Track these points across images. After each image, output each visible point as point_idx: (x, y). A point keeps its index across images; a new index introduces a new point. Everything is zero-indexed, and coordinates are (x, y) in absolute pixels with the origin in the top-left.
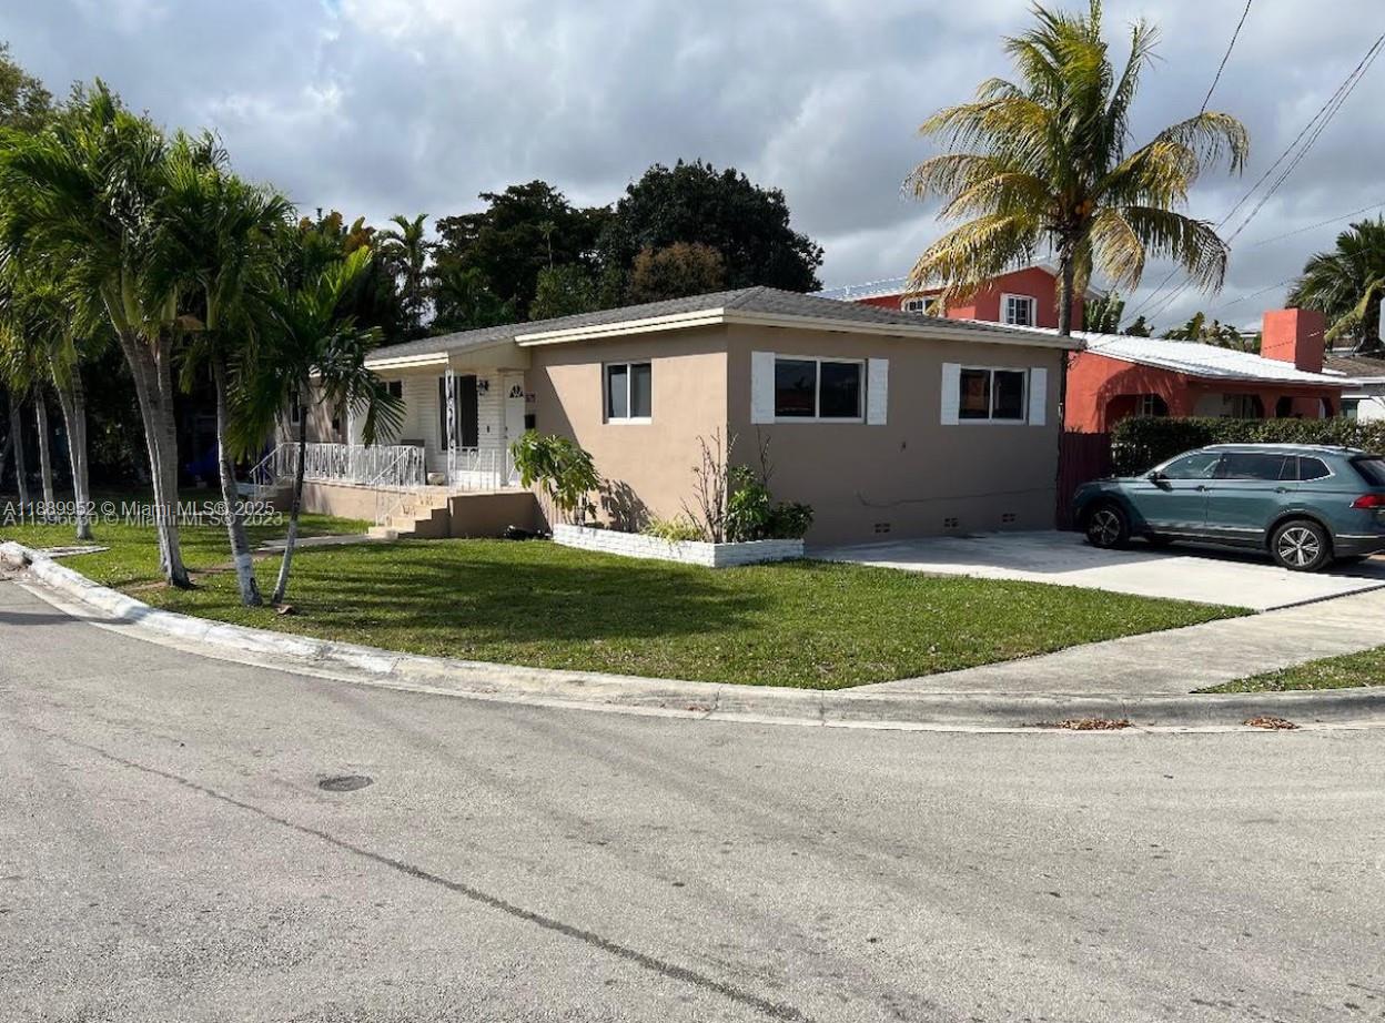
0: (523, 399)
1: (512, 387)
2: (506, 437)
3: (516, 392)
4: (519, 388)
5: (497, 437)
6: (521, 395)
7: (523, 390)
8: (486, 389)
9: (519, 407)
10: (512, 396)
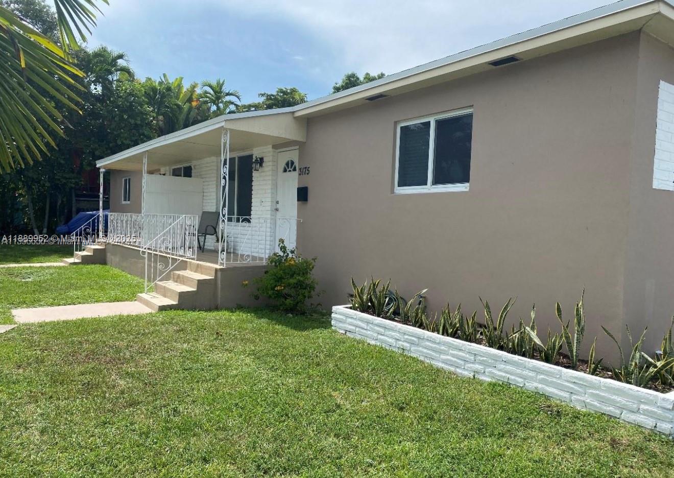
0: (296, 174)
1: (285, 162)
2: (277, 210)
3: (289, 166)
4: (293, 163)
5: (269, 208)
6: (295, 170)
7: (296, 164)
8: (261, 165)
9: (292, 182)
10: (285, 171)
